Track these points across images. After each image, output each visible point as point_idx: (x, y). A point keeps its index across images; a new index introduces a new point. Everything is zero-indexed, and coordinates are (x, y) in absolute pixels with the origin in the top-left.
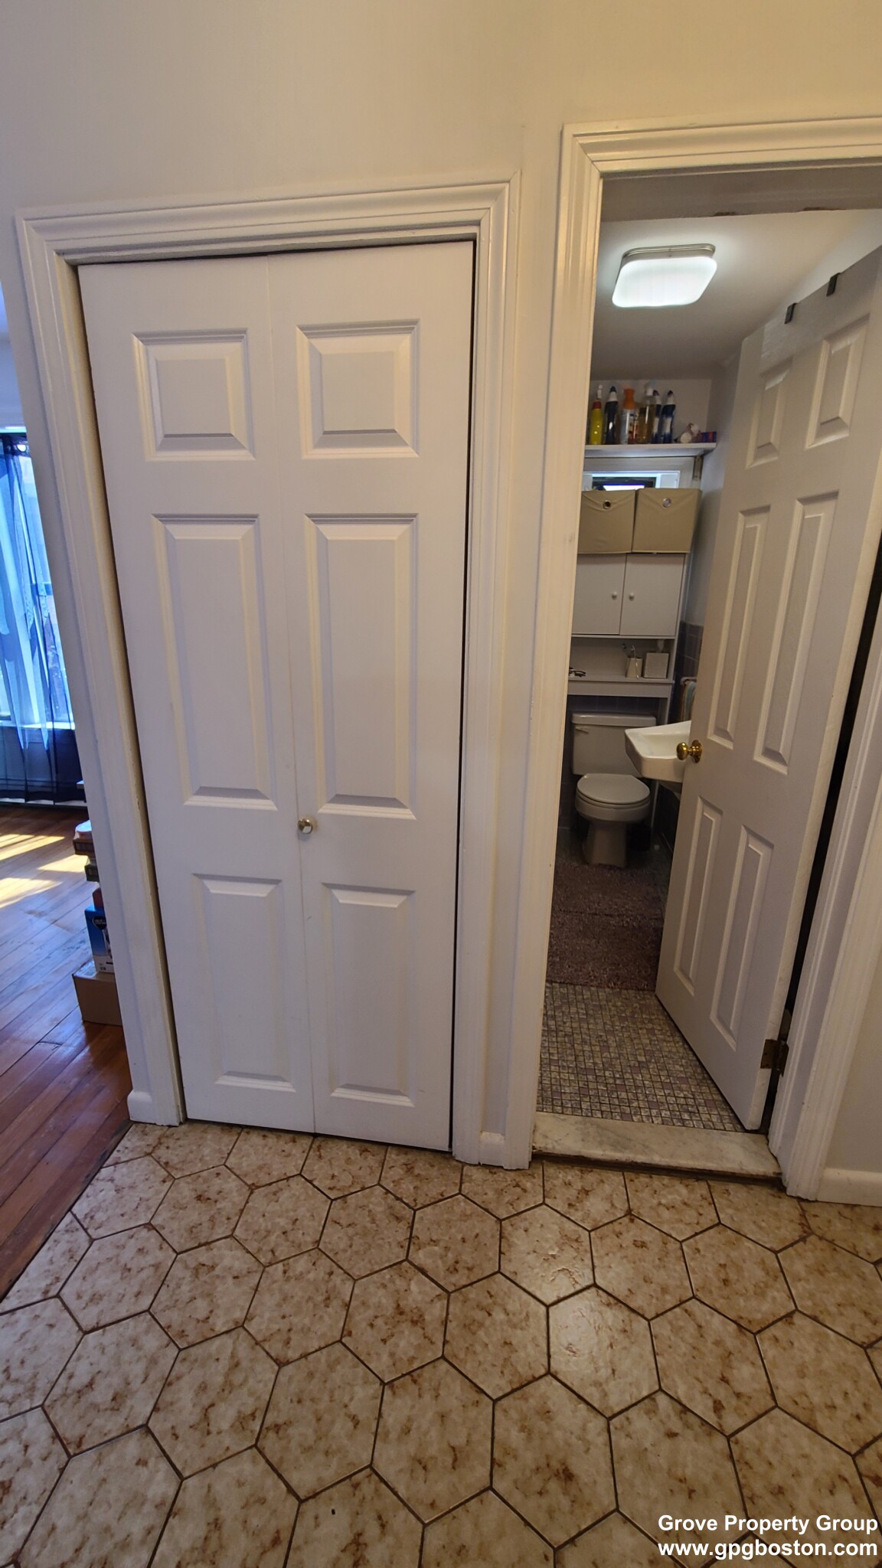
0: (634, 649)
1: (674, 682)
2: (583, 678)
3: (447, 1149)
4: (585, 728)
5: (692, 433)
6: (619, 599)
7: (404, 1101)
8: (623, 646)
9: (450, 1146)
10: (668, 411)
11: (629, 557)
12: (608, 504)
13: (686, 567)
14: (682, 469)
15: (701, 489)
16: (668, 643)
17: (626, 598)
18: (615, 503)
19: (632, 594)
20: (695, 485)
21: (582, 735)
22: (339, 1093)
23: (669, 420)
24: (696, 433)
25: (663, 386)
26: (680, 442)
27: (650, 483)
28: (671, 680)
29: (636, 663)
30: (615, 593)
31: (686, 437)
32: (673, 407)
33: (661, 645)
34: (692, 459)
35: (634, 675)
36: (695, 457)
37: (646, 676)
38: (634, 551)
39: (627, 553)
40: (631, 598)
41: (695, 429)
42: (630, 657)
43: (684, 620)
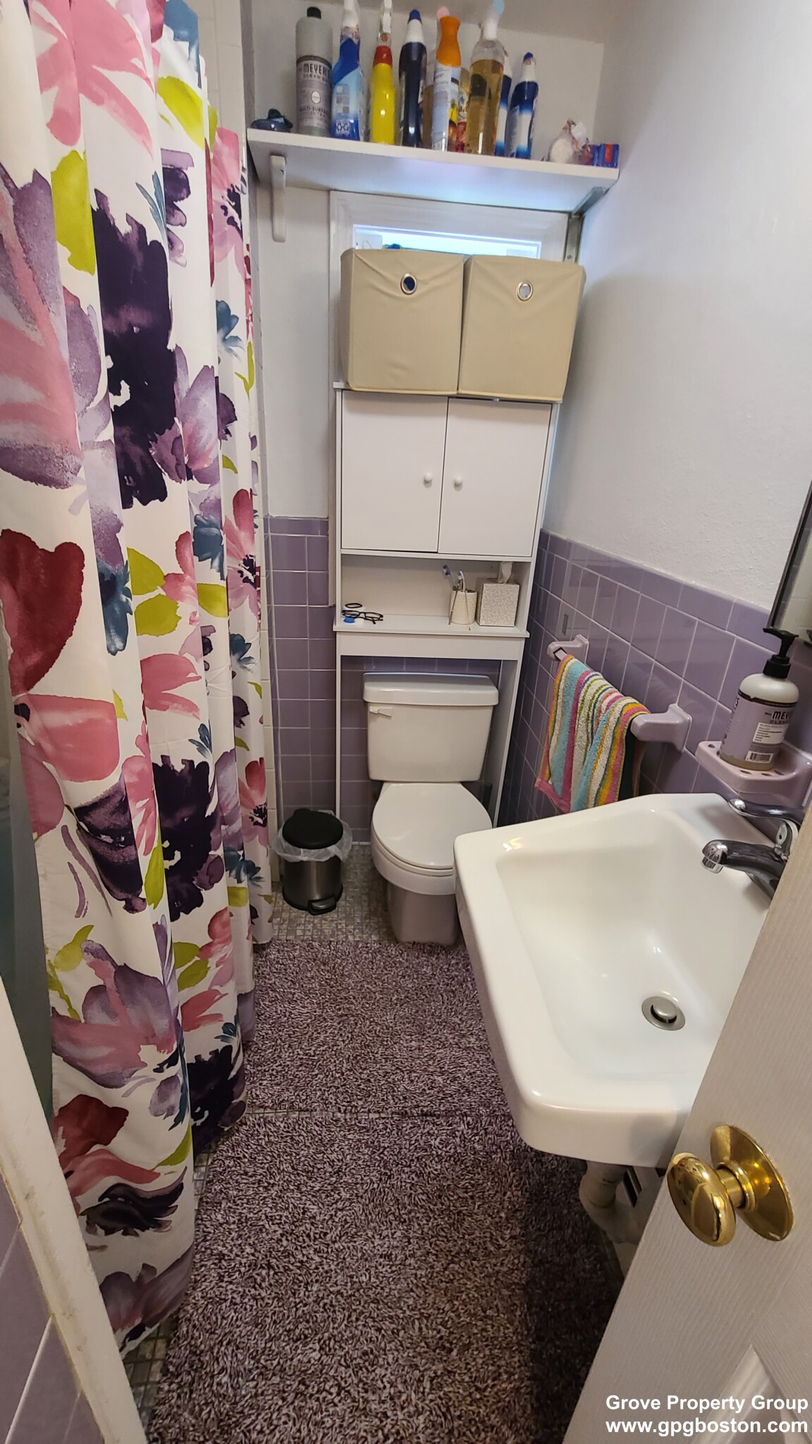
0: (462, 577)
1: (527, 635)
2: (379, 627)
4: (383, 709)
5: (574, 141)
6: (436, 484)
8: (445, 571)
10: (523, 96)
11: (454, 406)
12: (410, 283)
13: (553, 429)
16: (519, 568)
17: (448, 486)
18: (425, 283)
19: (459, 479)
21: (380, 719)
23: (524, 118)
24: (581, 143)
26: (550, 160)
28: (523, 631)
29: (464, 601)
30: (429, 476)
31: (562, 148)
32: (534, 87)
33: (507, 572)
34: (565, 217)
35: (462, 622)
36: (570, 214)
37: (482, 624)
38: (462, 391)
39: (450, 397)
40: (457, 486)
41: (580, 132)
42: (456, 589)
43: (546, 529)
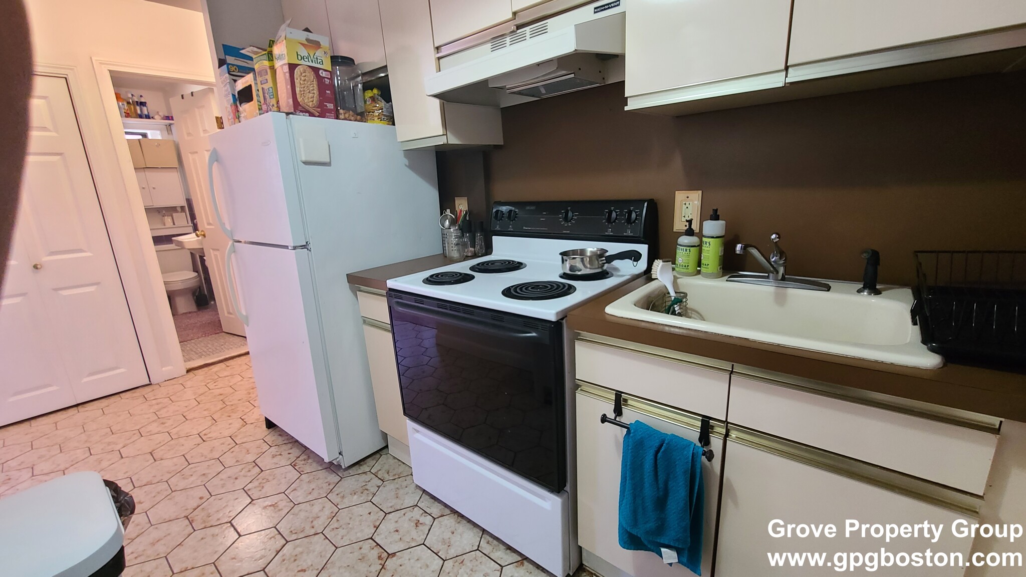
0: (164, 212)
1: (192, 225)
3: (148, 383)
6: (147, 189)
7: (122, 370)
8: (159, 211)
9: (150, 381)
10: (143, 104)
11: (145, 170)
13: (179, 173)
14: (161, 130)
15: (175, 140)
16: (182, 208)
17: (151, 188)
20: (170, 138)
22: (86, 380)
23: (145, 109)
24: (162, 116)
25: (138, 93)
26: (154, 119)
27: (144, 135)
28: (190, 224)
29: (168, 219)
30: (144, 186)
31: (157, 117)
32: (145, 102)
33: (179, 209)
34: (164, 127)
35: (169, 225)
36: (166, 126)
37: (176, 224)
38: (147, 167)
39: (144, 168)
40: (154, 188)
41: (161, 114)
42: (163, 215)
43: (187, 197)
